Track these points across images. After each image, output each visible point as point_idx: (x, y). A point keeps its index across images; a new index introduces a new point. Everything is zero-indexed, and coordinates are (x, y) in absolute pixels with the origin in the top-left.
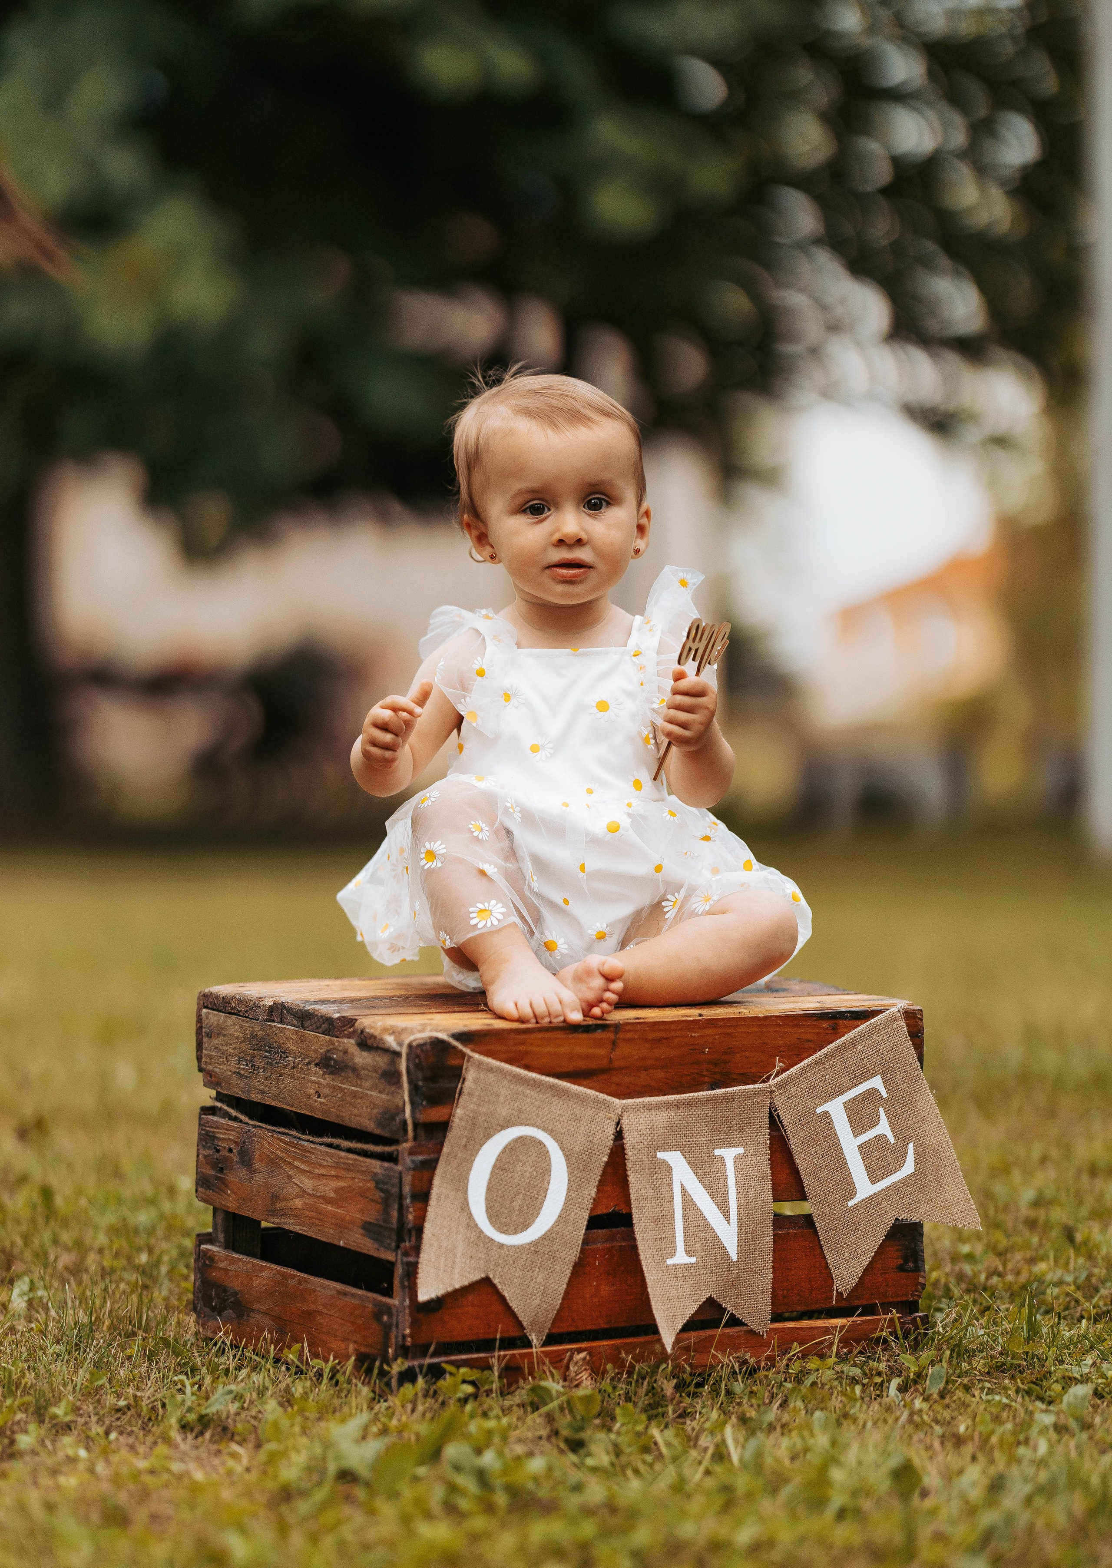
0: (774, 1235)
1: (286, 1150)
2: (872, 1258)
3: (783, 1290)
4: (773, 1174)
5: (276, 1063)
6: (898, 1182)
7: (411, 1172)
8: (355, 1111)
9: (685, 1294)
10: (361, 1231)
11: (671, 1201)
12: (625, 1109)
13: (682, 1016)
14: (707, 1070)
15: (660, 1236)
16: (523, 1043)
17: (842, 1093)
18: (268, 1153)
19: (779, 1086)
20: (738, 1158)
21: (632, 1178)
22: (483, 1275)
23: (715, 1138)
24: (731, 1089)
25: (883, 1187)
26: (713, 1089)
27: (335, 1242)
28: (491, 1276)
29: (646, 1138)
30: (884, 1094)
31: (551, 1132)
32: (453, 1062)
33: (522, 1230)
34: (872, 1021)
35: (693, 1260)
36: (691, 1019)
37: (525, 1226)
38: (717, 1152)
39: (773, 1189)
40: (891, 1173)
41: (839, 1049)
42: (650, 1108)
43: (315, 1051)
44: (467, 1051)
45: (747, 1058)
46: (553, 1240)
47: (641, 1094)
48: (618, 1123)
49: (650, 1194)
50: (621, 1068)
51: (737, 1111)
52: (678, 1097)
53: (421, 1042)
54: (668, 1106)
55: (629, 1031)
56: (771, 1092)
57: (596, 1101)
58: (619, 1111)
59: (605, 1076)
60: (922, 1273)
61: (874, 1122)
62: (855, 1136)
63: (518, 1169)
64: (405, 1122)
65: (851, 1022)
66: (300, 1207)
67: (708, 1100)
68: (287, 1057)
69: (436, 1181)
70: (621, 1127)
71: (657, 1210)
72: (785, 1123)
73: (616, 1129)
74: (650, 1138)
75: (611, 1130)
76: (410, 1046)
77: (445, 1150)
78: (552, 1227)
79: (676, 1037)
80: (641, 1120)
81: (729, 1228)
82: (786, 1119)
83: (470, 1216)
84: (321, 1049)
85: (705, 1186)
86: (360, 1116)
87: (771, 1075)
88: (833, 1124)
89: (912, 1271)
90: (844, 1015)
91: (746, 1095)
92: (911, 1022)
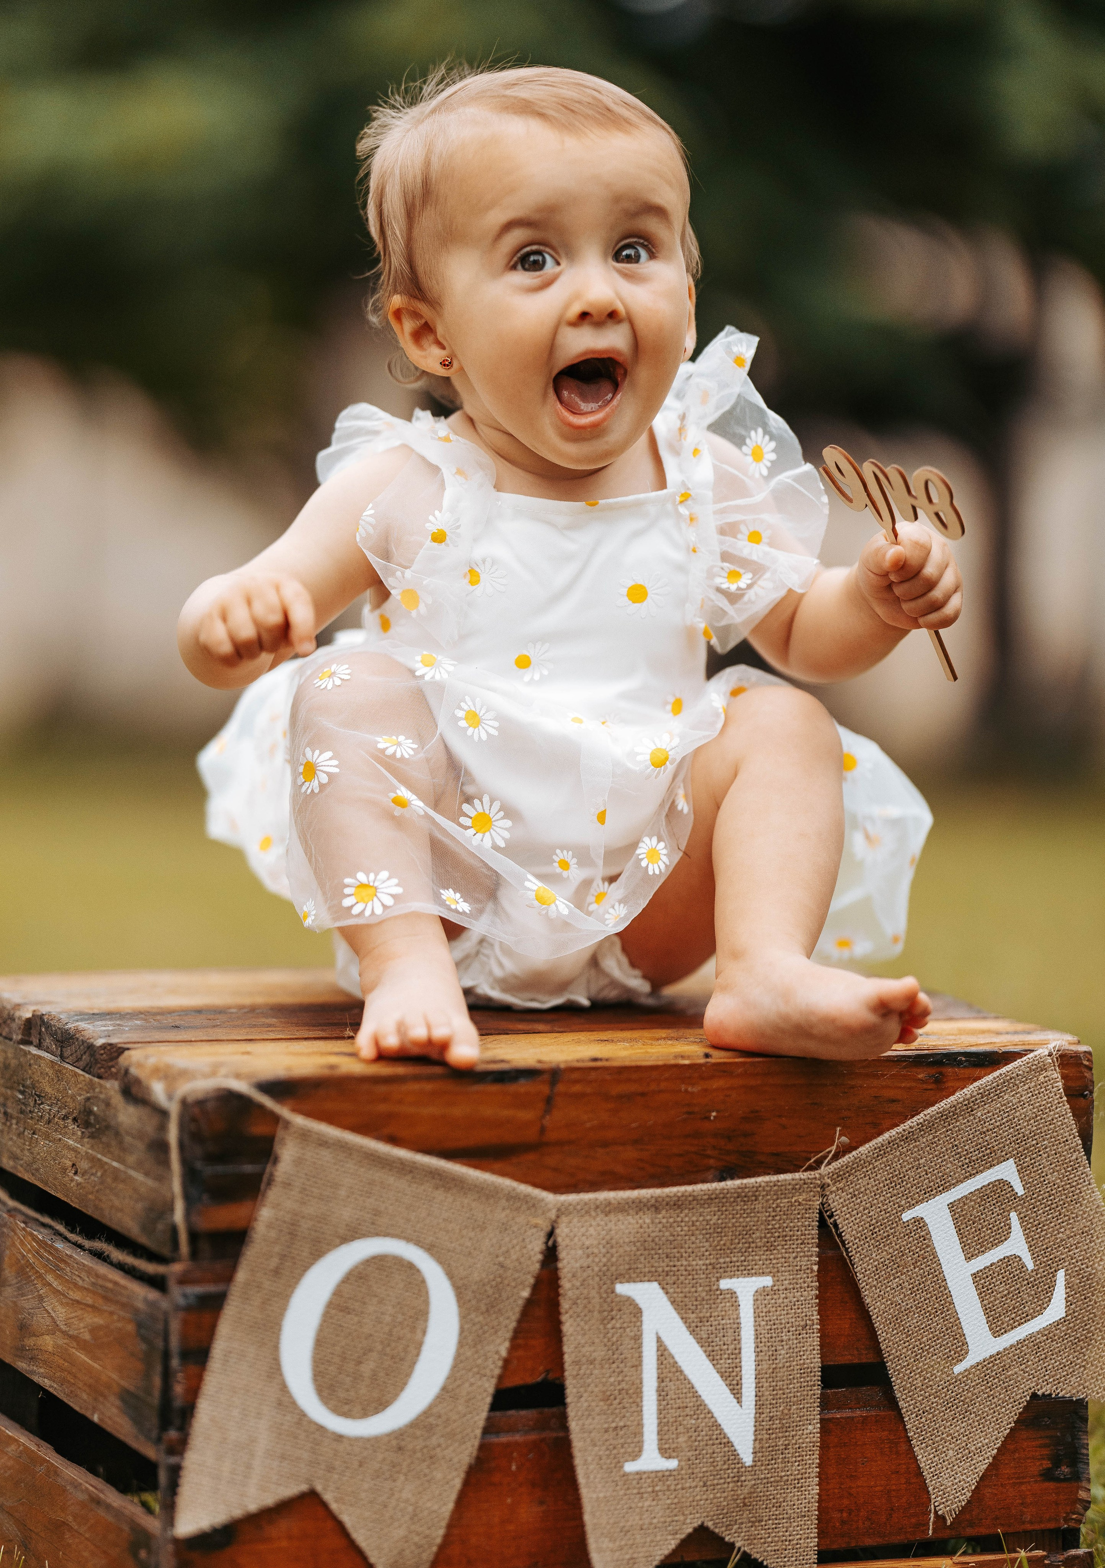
0: (822, 1421)
1: (37, 1253)
2: (994, 1458)
3: (841, 1511)
4: (822, 1321)
5: (30, 1111)
6: (1038, 1333)
7: (181, 1315)
8: (117, 1203)
9: (655, 1521)
10: (118, 1402)
11: (638, 1366)
12: (561, 1211)
13: (676, 1057)
14: (714, 1147)
15: (614, 1425)
16: (385, 1099)
17: (946, 1189)
18: (19, 1257)
19: (837, 1176)
20: (761, 1294)
21: (569, 1327)
22: (304, 1487)
23: (722, 1260)
24: (752, 1181)
25: (1013, 1341)
26: (722, 1179)
27: (88, 1414)
28: (319, 1488)
29: (597, 1260)
30: (1020, 1190)
31: (430, 1249)
32: (258, 1129)
33: (377, 1411)
34: (1004, 1070)
35: (673, 1464)
36: (687, 1062)
37: (380, 1404)
38: (725, 1284)
39: (822, 1346)
40: (1028, 1317)
41: (944, 1116)
42: (608, 1209)
43: (73, 1097)
44: (284, 1111)
45: (784, 1127)
46: (430, 1428)
47: (594, 1186)
48: (551, 1234)
49: (600, 1353)
50: (560, 1143)
51: (763, 1217)
52: (657, 1192)
53: (200, 1096)
54: (640, 1206)
55: (576, 1082)
56: (823, 1187)
57: (512, 1197)
58: (553, 1215)
59: (531, 1157)
60: (1084, 1484)
61: (1002, 1235)
62: (968, 1259)
63: (371, 1309)
64: (174, 1230)
65: (968, 1072)
66: (50, 1349)
67: (712, 1198)
68: (42, 1103)
69: (224, 1328)
70: (555, 1242)
71: (612, 1380)
72: (847, 1237)
73: (546, 1243)
74: (604, 1260)
75: (536, 1246)
76: (184, 1102)
77: (241, 1276)
78: (431, 1407)
79: (660, 1092)
80: (592, 1231)
81: (741, 1411)
82: (850, 1229)
83: (284, 1388)
84: (80, 1095)
85: (700, 1341)
86: (121, 1210)
87: (825, 1157)
88: (930, 1239)
89: (1065, 1480)
90: (955, 1060)
91: (780, 1191)
92: (1071, 1072)
